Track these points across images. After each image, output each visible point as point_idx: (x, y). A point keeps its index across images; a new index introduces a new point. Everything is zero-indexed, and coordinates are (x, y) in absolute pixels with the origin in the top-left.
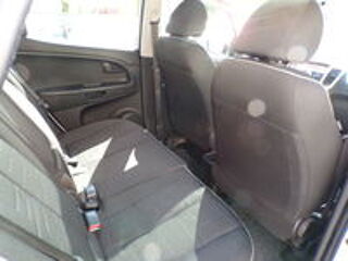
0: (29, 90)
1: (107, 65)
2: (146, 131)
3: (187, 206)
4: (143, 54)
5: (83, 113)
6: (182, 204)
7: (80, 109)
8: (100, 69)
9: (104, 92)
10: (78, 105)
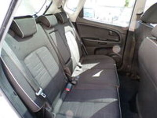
0: (78, 37)
1: (111, 32)
2: (115, 65)
3: (102, 102)
4: (130, 30)
5: (96, 50)
6: (100, 100)
7: (95, 48)
8: (108, 33)
9: (106, 43)
10: (95, 46)
